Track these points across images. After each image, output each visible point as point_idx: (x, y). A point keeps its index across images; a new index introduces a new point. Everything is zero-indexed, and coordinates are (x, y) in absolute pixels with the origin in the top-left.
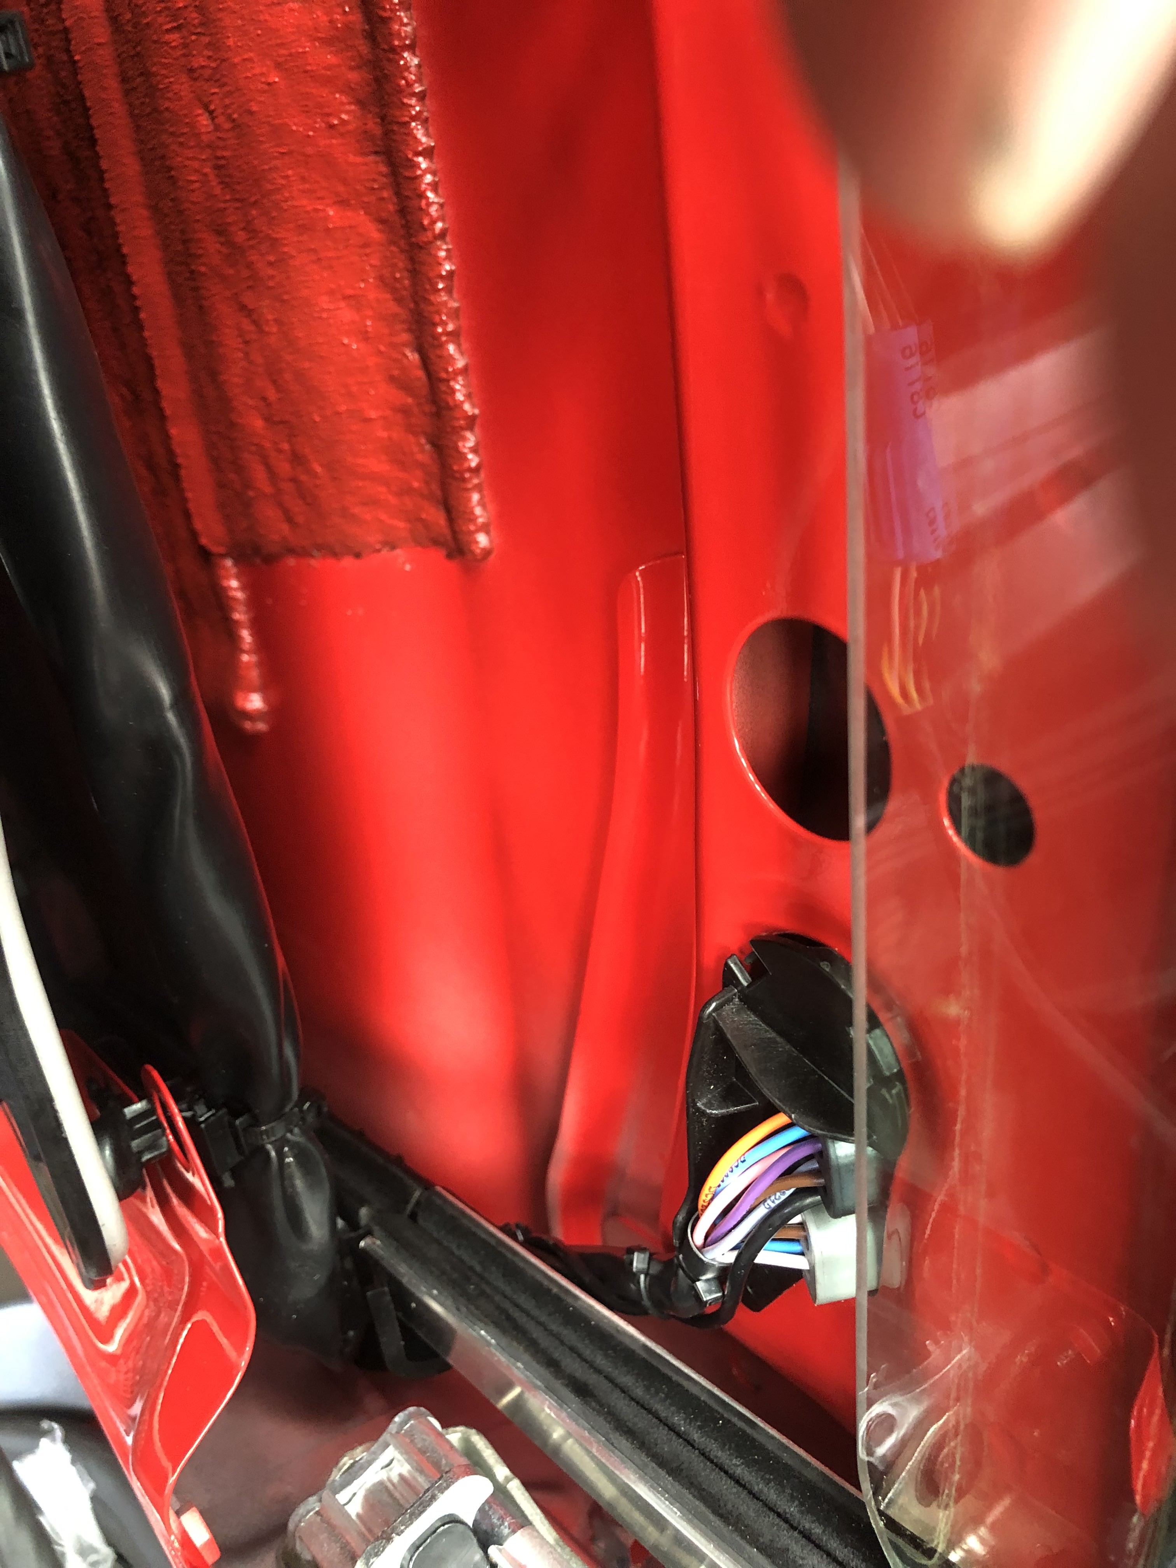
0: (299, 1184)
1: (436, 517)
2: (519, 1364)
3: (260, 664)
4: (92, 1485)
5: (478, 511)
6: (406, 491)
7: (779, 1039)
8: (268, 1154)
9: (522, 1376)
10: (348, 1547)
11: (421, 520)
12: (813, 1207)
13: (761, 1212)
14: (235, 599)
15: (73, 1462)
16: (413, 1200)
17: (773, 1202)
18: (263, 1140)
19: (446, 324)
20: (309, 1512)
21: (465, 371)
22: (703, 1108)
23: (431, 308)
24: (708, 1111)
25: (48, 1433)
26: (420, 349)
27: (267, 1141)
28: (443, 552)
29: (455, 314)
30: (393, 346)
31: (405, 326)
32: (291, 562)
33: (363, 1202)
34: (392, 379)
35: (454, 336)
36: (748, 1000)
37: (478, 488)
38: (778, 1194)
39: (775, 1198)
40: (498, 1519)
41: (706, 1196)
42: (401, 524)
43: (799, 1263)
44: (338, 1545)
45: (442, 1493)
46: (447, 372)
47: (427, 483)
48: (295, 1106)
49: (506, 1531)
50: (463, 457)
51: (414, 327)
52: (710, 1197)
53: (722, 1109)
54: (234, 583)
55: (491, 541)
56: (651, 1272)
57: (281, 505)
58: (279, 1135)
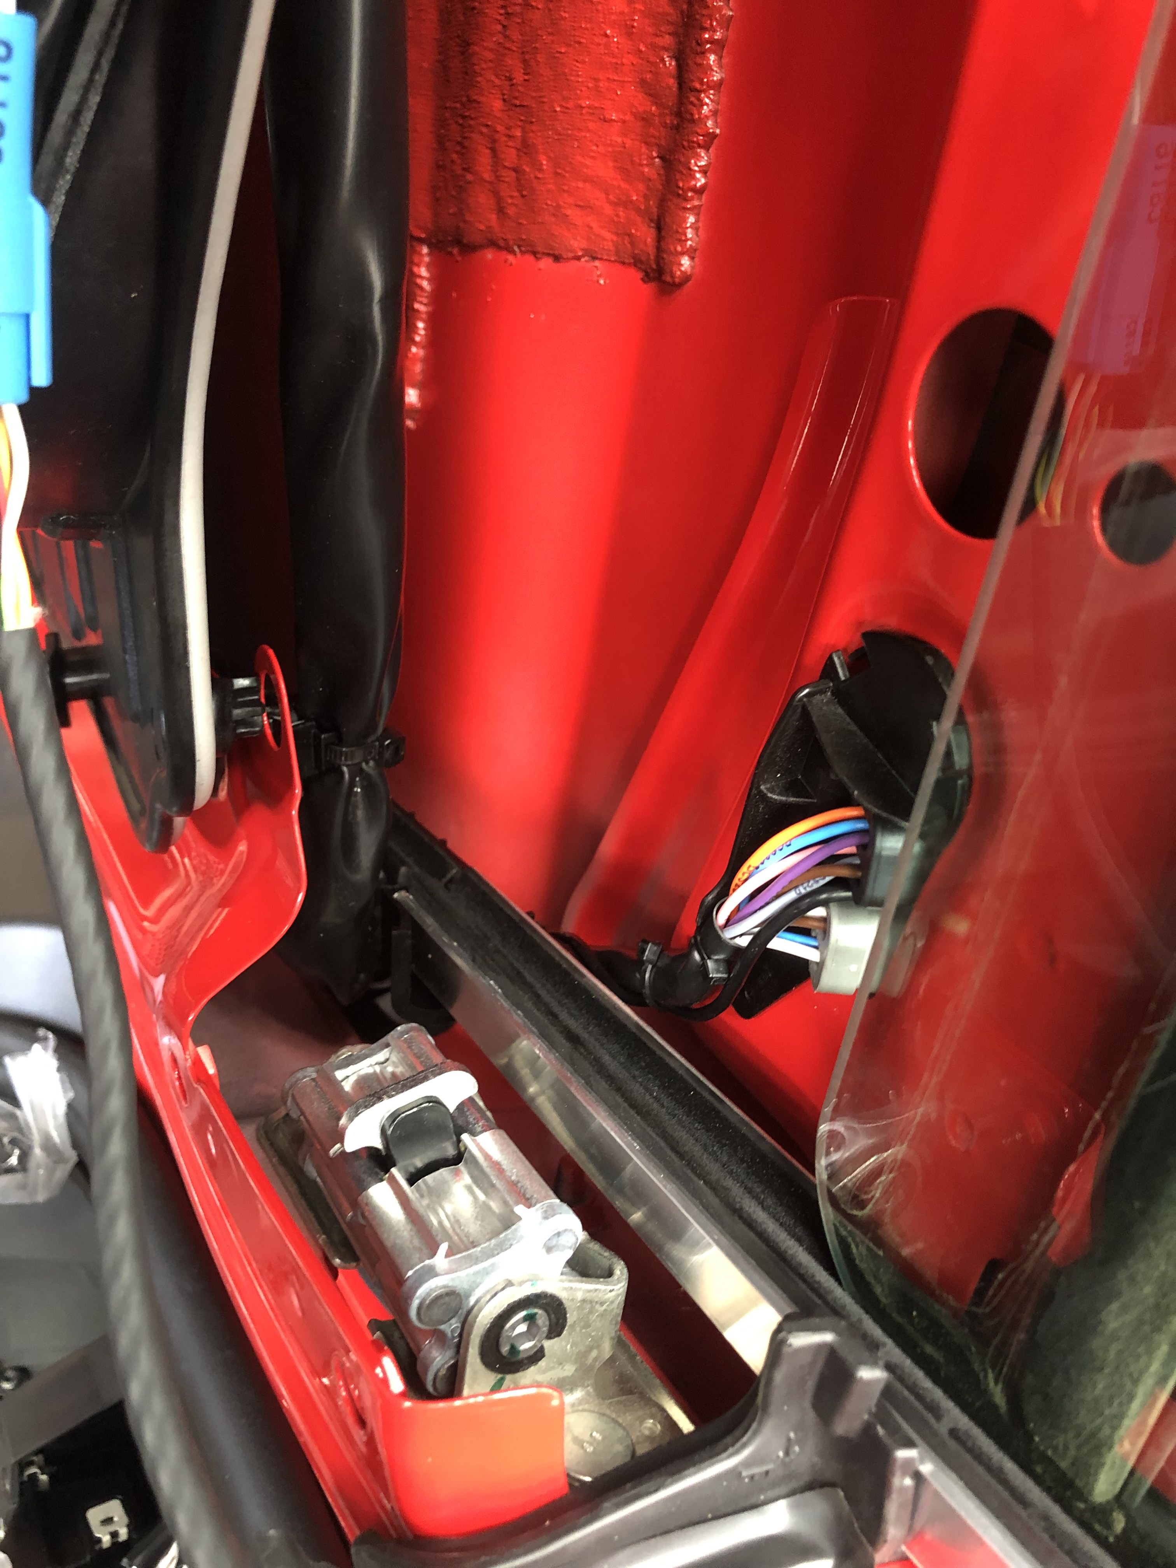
0: (360, 814)
1: (646, 235)
2: (519, 1012)
3: (426, 360)
4: (71, 1094)
5: (690, 234)
6: (624, 203)
7: (859, 732)
8: (342, 773)
9: (520, 1021)
10: (335, 1109)
11: (630, 235)
12: (841, 901)
13: (791, 896)
14: (421, 288)
15: (59, 1070)
16: (449, 876)
17: (805, 889)
18: (341, 760)
19: (715, 31)
20: (305, 1077)
21: (720, 84)
22: (765, 791)
23: (705, 12)
24: (770, 795)
25: (43, 1040)
26: (680, 58)
27: (343, 762)
28: (641, 275)
29: (726, 23)
30: (653, 47)
31: (671, 29)
32: (489, 255)
33: (403, 863)
34: (643, 83)
35: (719, 46)
36: (841, 694)
37: (696, 210)
38: (812, 882)
39: (808, 886)
40: (474, 1119)
41: (743, 874)
42: (608, 235)
43: (811, 955)
44: (327, 1106)
45: (435, 1077)
46: (702, 83)
47: (645, 196)
48: (377, 740)
49: (479, 1129)
50: (691, 175)
51: (681, 30)
52: (746, 876)
53: (782, 796)
54: (423, 272)
55: (692, 267)
56: (659, 964)
57: (496, 194)
58: (356, 761)
